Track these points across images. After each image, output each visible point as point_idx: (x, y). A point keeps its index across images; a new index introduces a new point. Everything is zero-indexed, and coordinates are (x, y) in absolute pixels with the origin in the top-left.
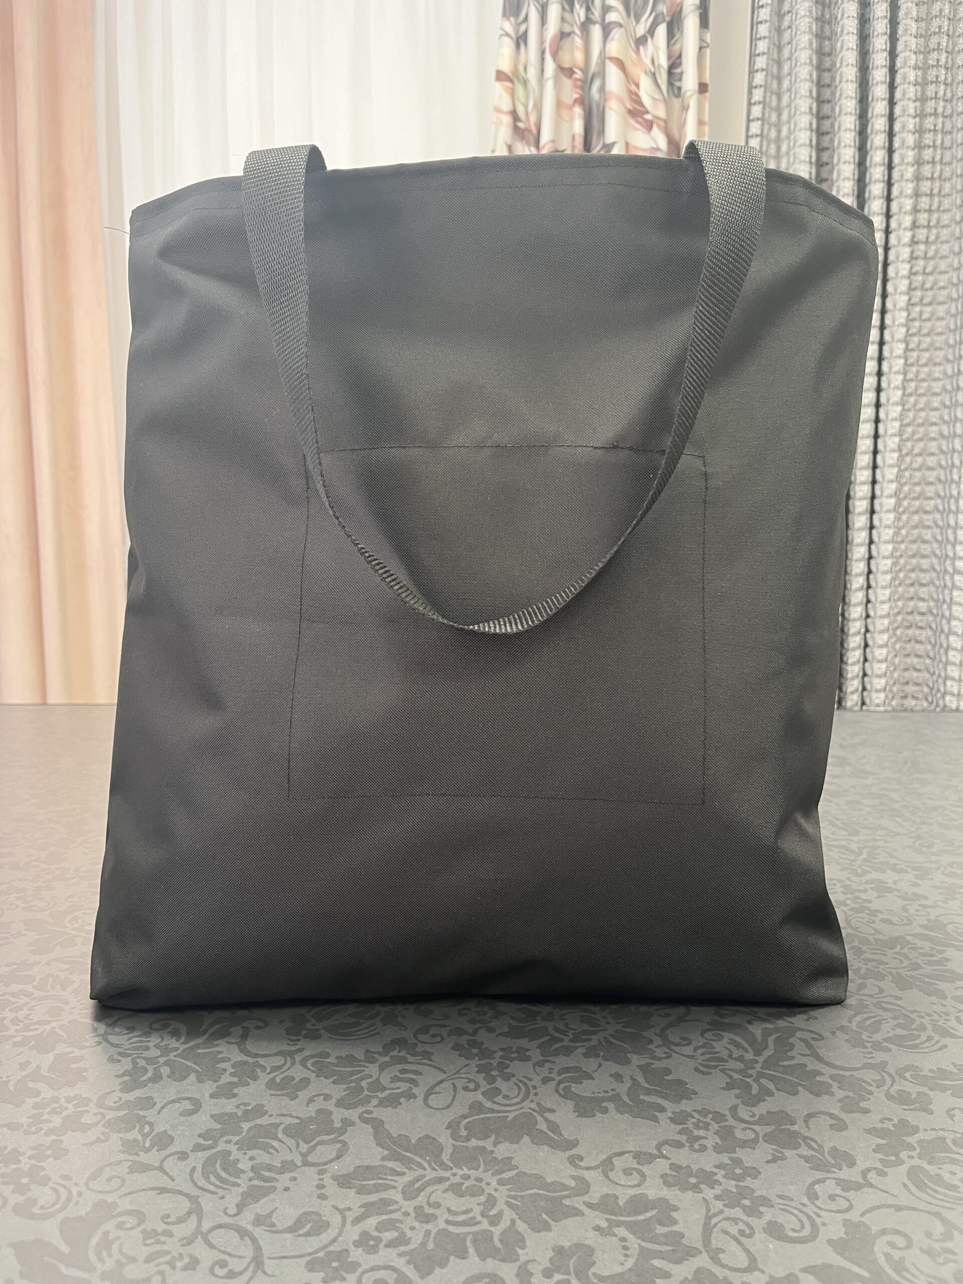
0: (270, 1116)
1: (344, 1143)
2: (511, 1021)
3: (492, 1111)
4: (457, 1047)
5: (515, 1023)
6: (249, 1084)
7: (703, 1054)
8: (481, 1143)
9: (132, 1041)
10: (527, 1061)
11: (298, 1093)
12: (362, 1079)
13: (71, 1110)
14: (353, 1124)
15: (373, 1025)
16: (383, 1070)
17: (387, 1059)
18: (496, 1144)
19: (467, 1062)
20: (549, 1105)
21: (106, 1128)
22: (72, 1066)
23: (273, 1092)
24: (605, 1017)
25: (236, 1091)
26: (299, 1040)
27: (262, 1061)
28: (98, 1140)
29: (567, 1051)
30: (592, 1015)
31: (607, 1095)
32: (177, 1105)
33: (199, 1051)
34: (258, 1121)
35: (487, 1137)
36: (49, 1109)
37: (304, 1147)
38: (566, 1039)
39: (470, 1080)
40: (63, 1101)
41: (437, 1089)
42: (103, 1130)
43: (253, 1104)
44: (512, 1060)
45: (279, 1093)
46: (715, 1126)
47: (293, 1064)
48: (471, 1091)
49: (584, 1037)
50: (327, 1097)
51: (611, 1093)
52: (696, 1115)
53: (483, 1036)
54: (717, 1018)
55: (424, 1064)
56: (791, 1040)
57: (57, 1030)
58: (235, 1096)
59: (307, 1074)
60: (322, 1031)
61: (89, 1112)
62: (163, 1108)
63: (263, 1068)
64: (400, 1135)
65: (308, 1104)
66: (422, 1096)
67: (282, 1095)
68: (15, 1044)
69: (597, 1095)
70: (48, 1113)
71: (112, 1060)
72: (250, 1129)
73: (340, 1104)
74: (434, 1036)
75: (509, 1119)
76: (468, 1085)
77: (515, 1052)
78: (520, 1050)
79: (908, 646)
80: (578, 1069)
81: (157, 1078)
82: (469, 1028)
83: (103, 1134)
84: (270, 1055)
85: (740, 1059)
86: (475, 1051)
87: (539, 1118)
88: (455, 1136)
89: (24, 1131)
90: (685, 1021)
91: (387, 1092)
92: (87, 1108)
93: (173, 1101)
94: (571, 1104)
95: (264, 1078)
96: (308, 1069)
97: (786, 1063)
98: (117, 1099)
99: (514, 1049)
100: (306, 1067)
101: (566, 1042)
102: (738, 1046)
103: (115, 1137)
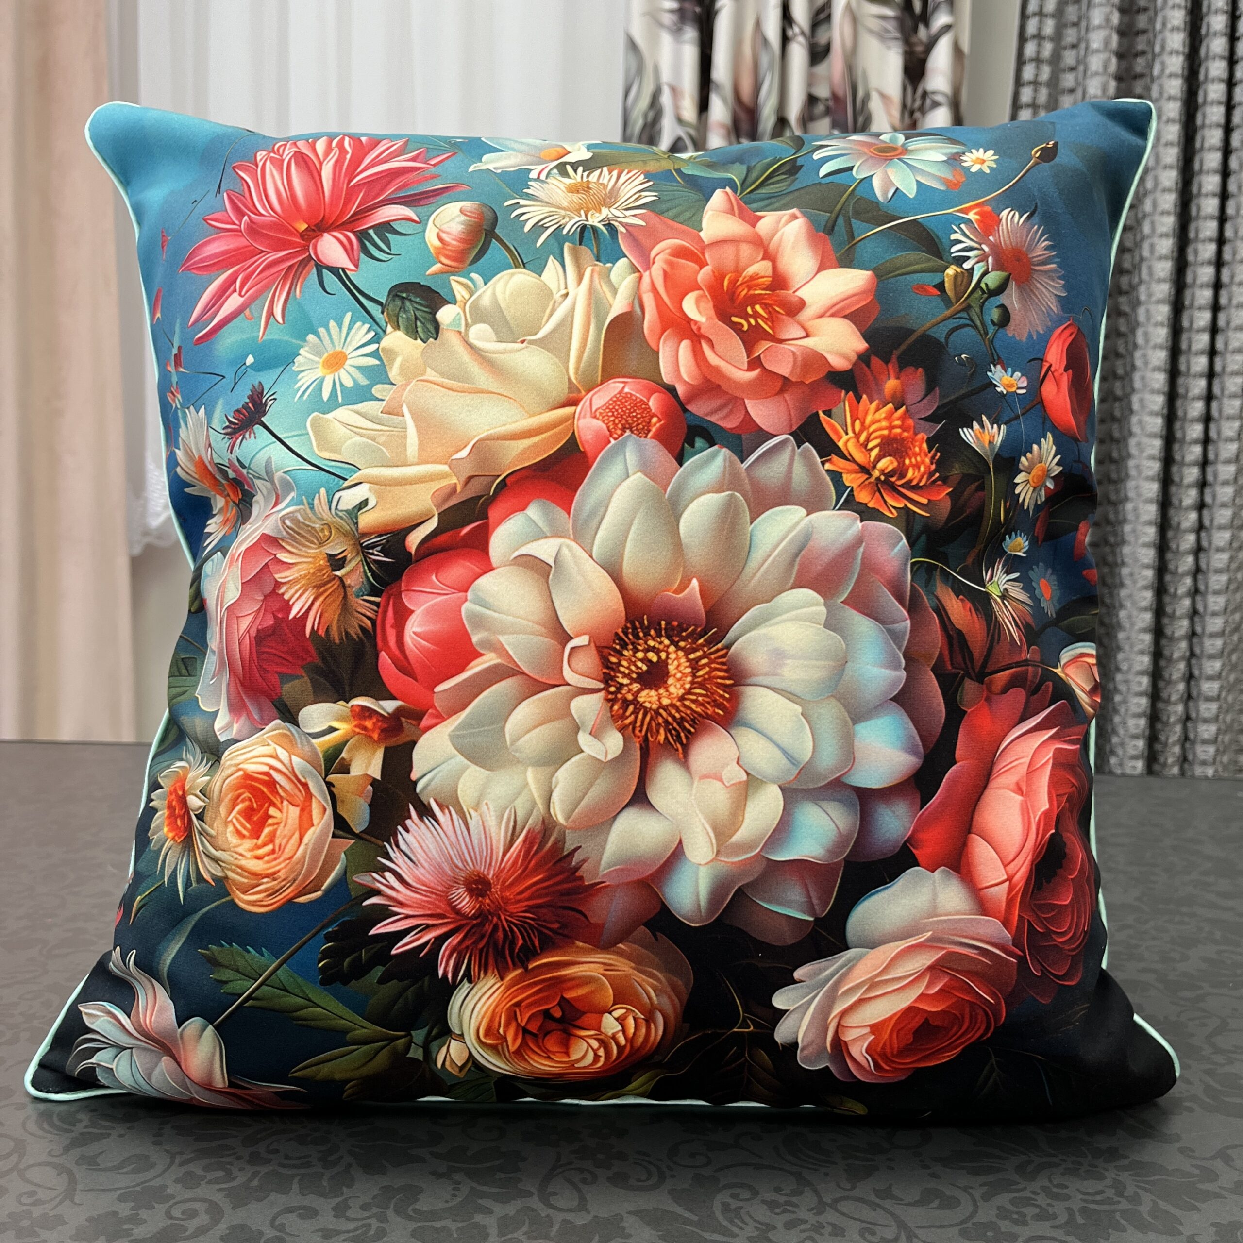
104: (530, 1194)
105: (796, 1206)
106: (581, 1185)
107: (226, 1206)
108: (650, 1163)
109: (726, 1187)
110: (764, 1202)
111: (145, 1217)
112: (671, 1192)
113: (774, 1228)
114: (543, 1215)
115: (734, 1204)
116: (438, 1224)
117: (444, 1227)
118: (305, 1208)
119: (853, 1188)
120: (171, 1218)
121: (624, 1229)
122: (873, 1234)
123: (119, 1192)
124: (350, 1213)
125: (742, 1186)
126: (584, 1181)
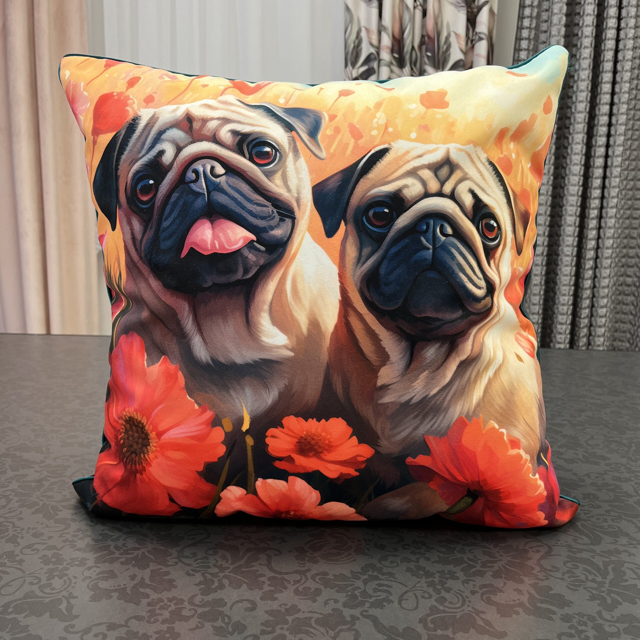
0: (304, 612)
1: (357, 631)
2: (438, 553)
3: (445, 612)
4: (409, 570)
5: (442, 555)
6: (282, 592)
7: (569, 577)
8: (445, 633)
9: (197, 562)
10: (457, 579)
11: (317, 598)
12: (354, 589)
13: (173, 607)
14: (358, 619)
15: (350, 554)
16: (366, 584)
17: (366, 577)
18: (454, 633)
19: (418, 580)
20: (481, 609)
21: (200, 619)
22: (164, 578)
23: (300, 597)
24: (498, 552)
25: (276, 596)
26: (305, 563)
27: (286, 577)
28: (197, 627)
29: (481, 574)
30: (490, 551)
31: (515, 603)
32: (240, 605)
33: (243, 569)
34: (297, 616)
35: (447, 629)
36: (158, 606)
37: (332, 633)
38: (478, 566)
39: (425, 592)
40: (166, 601)
41: (405, 597)
42: (199, 620)
43: (290, 605)
44: (447, 579)
45: (304, 598)
46: (590, 624)
47: (307, 579)
48: (426, 598)
49: (488, 565)
50: (336, 601)
51: (518, 602)
52: (577, 617)
53: (423, 563)
54: (571, 554)
55: (391, 581)
56: (623, 569)
57: (147, 554)
58: (276, 599)
59: (318, 586)
60: (318, 558)
61: (185, 608)
62: (232, 606)
63: (289, 582)
64: (390, 626)
65: (325, 605)
66: (397, 601)
67: (307, 599)
68: (122, 563)
69: (509, 603)
70: (159, 609)
71: (188, 574)
72: (293, 621)
73: (345, 605)
74: (392, 562)
75: (458, 617)
76: (424, 594)
77: (447, 574)
78: (450, 572)
79: (618, 307)
80: (491, 585)
81: (221, 587)
82: (413, 557)
83: (199, 622)
84: (290, 573)
85: (593, 581)
86: (421, 573)
87: (477, 617)
88: (426, 627)
89: (147, 621)
90: (551, 555)
91: (373, 599)
92: (183, 606)
93: (237, 602)
94: (494, 608)
95: (291, 588)
96: (318, 583)
97: (623, 584)
98: (201, 600)
99: (446, 572)
100: (315, 581)
101: (478, 568)
102: (590, 573)
103: (208, 625)
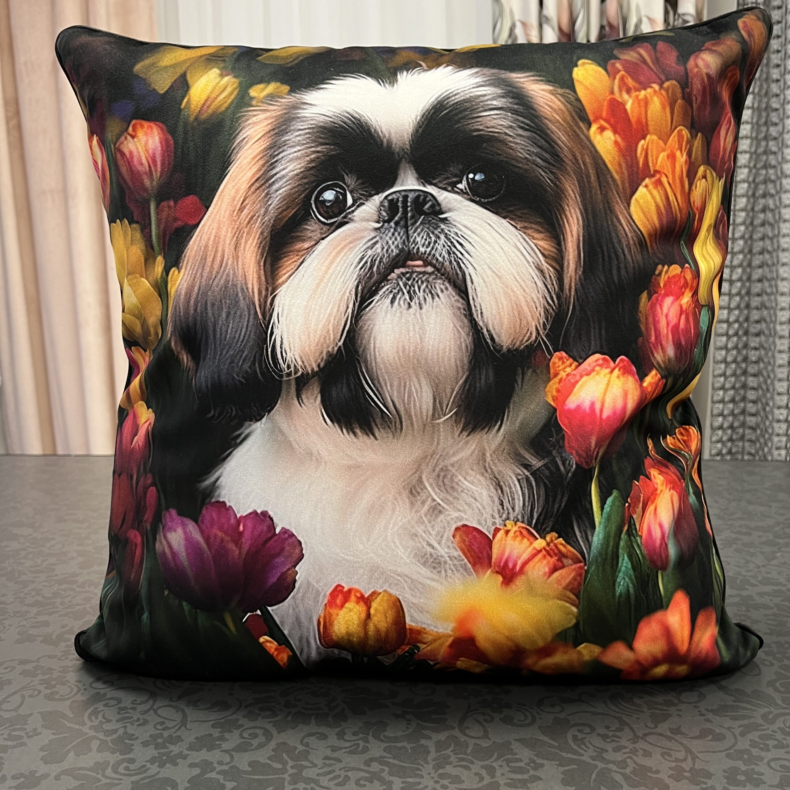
104: (453, 728)
105: (620, 738)
106: (484, 723)
107: (274, 731)
108: (526, 710)
109: (574, 725)
110: (599, 735)
111: (228, 737)
112: (540, 728)
113: (607, 751)
114: (462, 740)
115: (580, 736)
116: (399, 745)
117: (403, 747)
118: (319, 733)
119: (656, 727)
120: (243, 738)
121: (512, 749)
122: (670, 756)
123: (212, 723)
124: (346, 737)
125: (584, 725)
126: (486, 720)
